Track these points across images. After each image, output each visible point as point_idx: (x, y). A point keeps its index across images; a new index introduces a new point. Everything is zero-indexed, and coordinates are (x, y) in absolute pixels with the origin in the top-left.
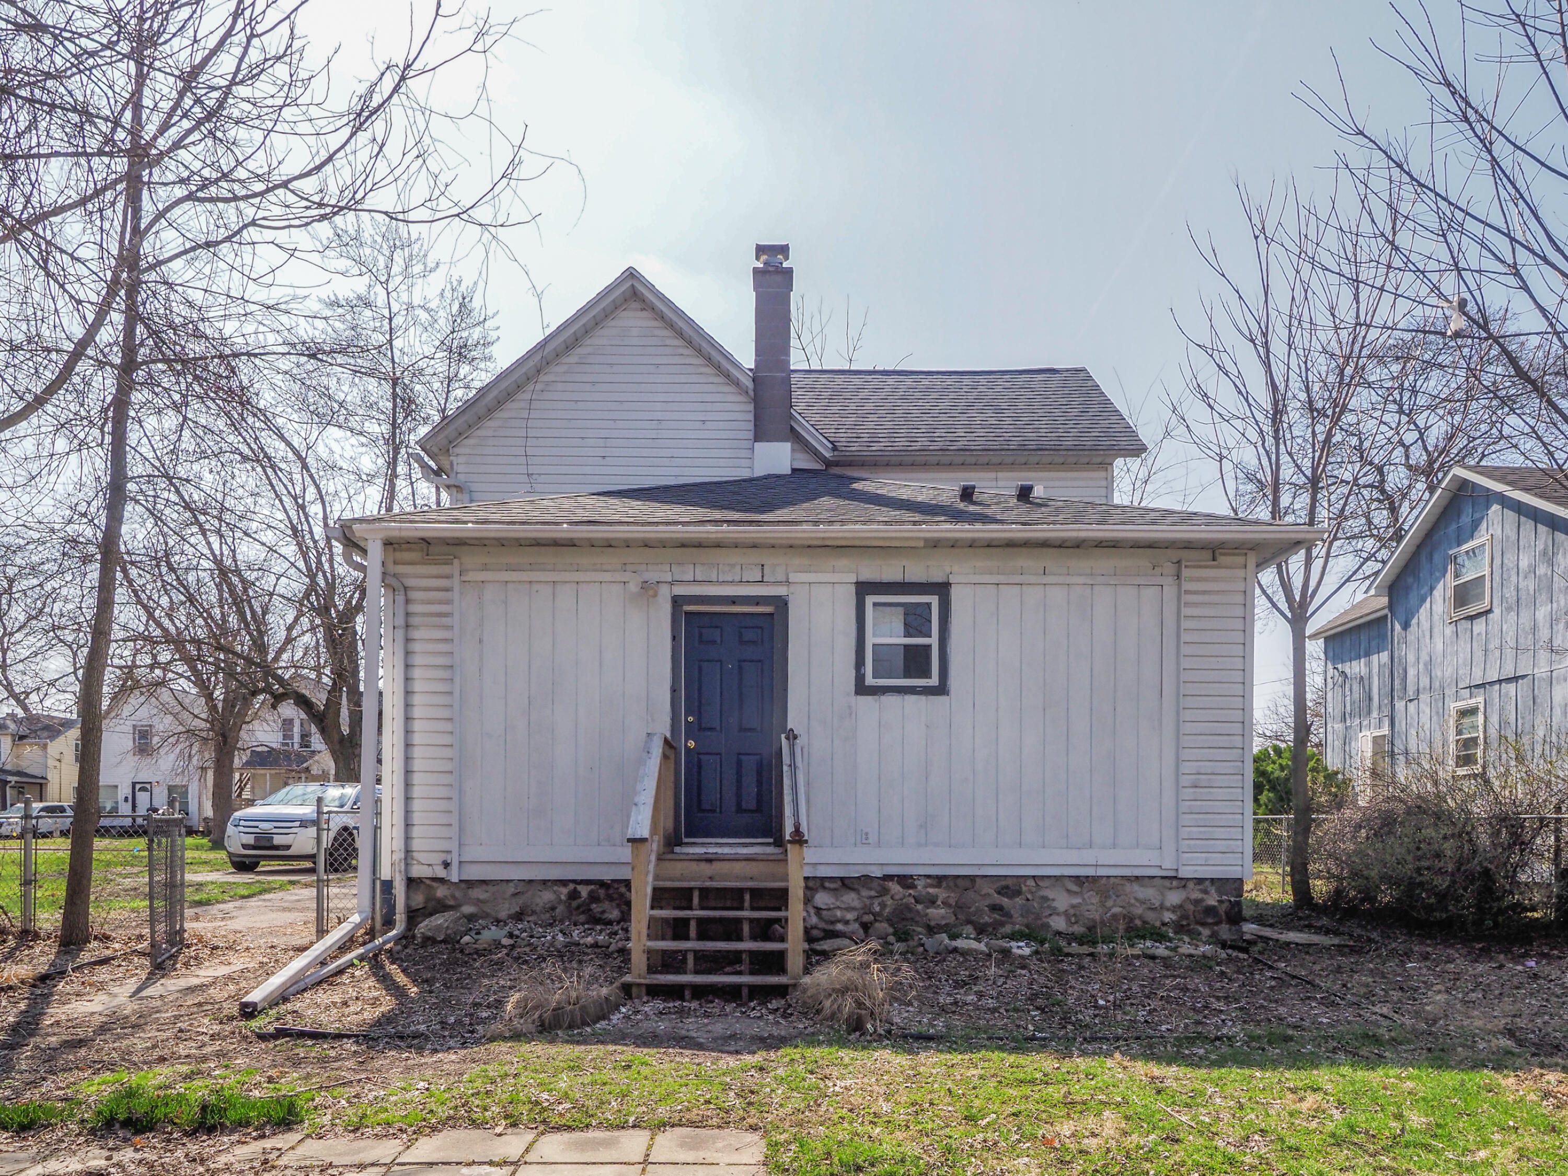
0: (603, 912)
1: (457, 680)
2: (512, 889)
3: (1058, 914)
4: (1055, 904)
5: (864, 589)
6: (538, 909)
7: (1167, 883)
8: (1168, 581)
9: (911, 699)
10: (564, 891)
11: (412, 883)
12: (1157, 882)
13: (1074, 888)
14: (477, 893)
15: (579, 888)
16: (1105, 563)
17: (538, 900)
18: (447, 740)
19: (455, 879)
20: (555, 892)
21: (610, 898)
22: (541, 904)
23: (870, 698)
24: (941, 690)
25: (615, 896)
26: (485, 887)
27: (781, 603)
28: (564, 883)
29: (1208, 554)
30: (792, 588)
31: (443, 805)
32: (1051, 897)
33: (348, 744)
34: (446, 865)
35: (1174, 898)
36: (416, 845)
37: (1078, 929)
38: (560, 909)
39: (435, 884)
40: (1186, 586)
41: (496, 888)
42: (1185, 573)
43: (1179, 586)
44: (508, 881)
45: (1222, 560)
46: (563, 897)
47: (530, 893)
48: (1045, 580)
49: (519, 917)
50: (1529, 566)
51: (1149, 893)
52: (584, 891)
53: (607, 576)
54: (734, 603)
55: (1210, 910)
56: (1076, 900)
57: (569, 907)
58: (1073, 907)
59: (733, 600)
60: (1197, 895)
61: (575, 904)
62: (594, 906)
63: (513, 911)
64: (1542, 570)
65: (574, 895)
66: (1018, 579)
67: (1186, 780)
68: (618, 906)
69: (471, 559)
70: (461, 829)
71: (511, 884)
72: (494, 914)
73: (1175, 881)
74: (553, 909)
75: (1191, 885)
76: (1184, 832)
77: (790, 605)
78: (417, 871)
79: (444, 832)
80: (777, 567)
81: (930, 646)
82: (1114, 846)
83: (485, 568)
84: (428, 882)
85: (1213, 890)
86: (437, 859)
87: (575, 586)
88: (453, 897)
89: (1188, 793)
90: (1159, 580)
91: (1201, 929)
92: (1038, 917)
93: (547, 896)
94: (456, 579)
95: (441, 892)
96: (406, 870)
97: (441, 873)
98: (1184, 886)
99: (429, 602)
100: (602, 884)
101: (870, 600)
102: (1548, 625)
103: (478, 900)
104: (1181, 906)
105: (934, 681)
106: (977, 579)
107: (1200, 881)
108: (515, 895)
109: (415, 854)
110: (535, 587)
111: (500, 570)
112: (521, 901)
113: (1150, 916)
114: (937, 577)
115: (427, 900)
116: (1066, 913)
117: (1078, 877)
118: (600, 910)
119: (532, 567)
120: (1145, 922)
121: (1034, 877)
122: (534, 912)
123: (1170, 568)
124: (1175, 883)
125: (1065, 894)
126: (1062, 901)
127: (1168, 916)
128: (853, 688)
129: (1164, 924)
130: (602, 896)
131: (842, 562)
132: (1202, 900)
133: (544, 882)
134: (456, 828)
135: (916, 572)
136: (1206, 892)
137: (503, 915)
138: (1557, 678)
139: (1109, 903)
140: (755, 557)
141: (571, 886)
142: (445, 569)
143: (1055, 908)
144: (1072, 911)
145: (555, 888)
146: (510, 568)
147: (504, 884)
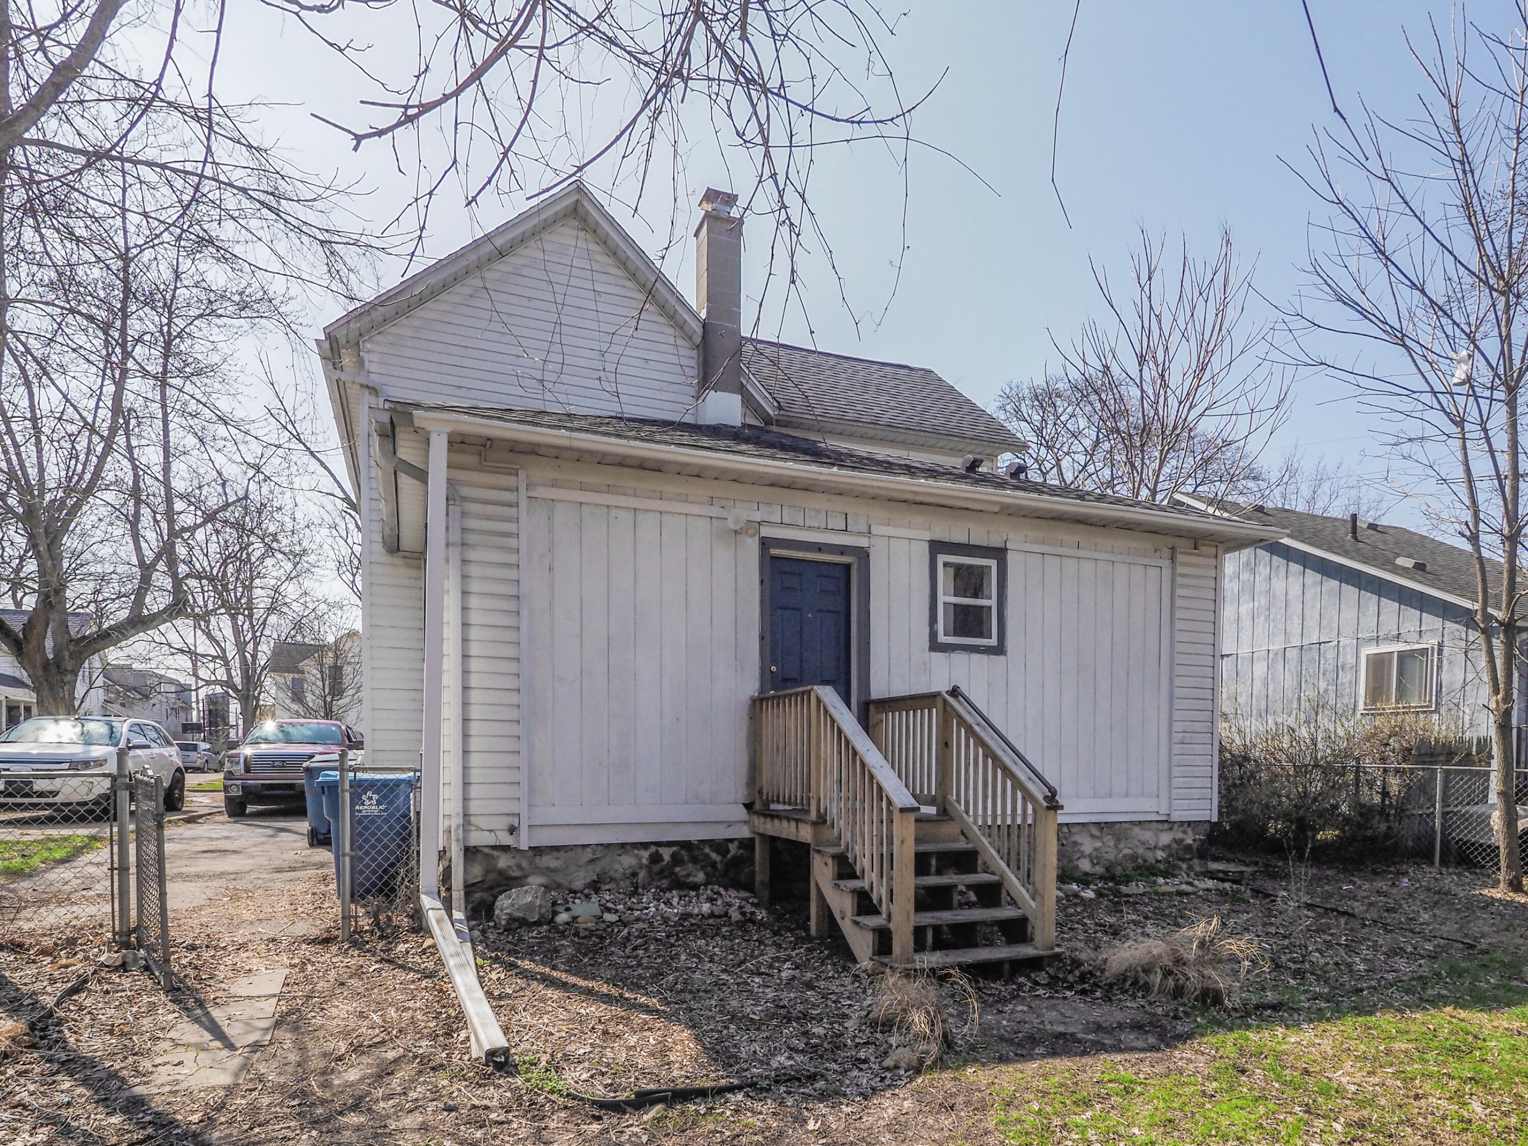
0: (688, 875)
1: (524, 612)
2: (588, 855)
3: (1084, 857)
4: (1083, 848)
5: (937, 547)
6: (617, 876)
7: (1160, 826)
8: (1166, 563)
9: (975, 657)
10: (645, 854)
11: (470, 852)
12: (1154, 825)
13: (1096, 832)
14: (548, 861)
15: (662, 850)
16: (1121, 543)
17: (617, 866)
18: (512, 683)
19: (524, 846)
20: (636, 856)
21: (695, 860)
22: (621, 870)
23: (942, 654)
24: (999, 650)
25: (701, 858)
26: (555, 854)
27: (863, 555)
28: (645, 845)
29: (1191, 543)
30: (874, 540)
31: (508, 760)
32: (1080, 841)
33: (54, 670)
34: (512, 830)
35: (1165, 839)
36: (475, 807)
37: (1099, 870)
38: (642, 874)
39: (495, 853)
40: (1180, 570)
41: (570, 854)
42: (1180, 558)
43: (1174, 569)
44: (584, 846)
45: (1204, 549)
46: (644, 861)
47: (608, 859)
48: (1080, 553)
49: (595, 886)
50: (1234, 572)
51: (1147, 835)
52: (666, 854)
53: (695, 509)
54: (820, 550)
55: (1188, 848)
56: (1098, 844)
57: (650, 871)
58: (1096, 849)
59: (820, 548)
60: (1180, 836)
61: (656, 868)
62: (677, 869)
63: (589, 880)
64: (1245, 576)
65: (656, 858)
66: (1059, 551)
67: (1177, 737)
68: (703, 868)
69: (540, 472)
70: (532, 789)
71: (589, 849)
72: (566, 884)
73: (1168, 824)
74: (634, 875)
75: (1176, 827)
76: (1176, 782)
77: (871, 557)
78: (477, 839)
79: (512, 792)
80: (859, 519)
81: (990, 608)
82: (1127, 796)
83: (555, 484)
84: (486, 850)
85: (1189, 830)
86: (502, 823)
87: (658, 515)
88: (519, 866)
89: (1177, 749)
90: (1160, 563)
91: (1180, 863)
92: (1071, 861)
93: (628, 861)
94: (523, 493)
95: (504, 862)
96: (464, 839)
97: (506, 839)
98: (1171, 829)
99: (488, 518)
100: (686, 845)
101: (941, 559)
102: (1250, 618)
103: (548, 868)
104: (1168, 846)
105: (993, 641)
106: (1027, 547)
107: (1182, 823)
108: (592, 861)
109: (472, 818)
110: (614, 512)
111: (573, 489)
112: (598, 868)
113: (1150, 856)
114: (996, 542)
115: (487, 872)
116: (1090, 856)
117: (1099, 823)
118: (684, 873)
119: (609, 489)
120: (1145, 861)
121: (1067, 824)
122: (612, 879)
123: (1166, 552)
124: (1166, 826)
125: (1089, 839)
126: (1088, 845)
127: (1160, 855)
128: (928, 645)
129: (1158, 861)
130: (686, 858)
131: (919, 519)
132: (1182, 840)
133: (623, 846)
134: (525, 786)
135: (979, 537)
136: (1185, 832)
137: (578, 884)
138: (1258, 658)
139: (1121, 846)
140: (839, 504)
141: (653, 849)
142: (510, 481)
143: (1083, 852)
144: (1094, 854)
145: (636, 852)
146: (583, 488)
147: (579, 850)
